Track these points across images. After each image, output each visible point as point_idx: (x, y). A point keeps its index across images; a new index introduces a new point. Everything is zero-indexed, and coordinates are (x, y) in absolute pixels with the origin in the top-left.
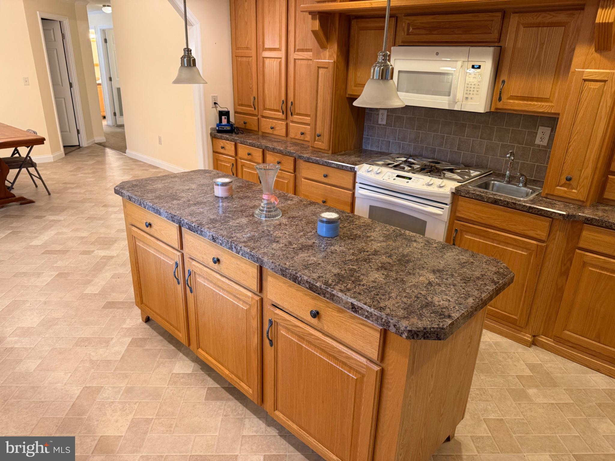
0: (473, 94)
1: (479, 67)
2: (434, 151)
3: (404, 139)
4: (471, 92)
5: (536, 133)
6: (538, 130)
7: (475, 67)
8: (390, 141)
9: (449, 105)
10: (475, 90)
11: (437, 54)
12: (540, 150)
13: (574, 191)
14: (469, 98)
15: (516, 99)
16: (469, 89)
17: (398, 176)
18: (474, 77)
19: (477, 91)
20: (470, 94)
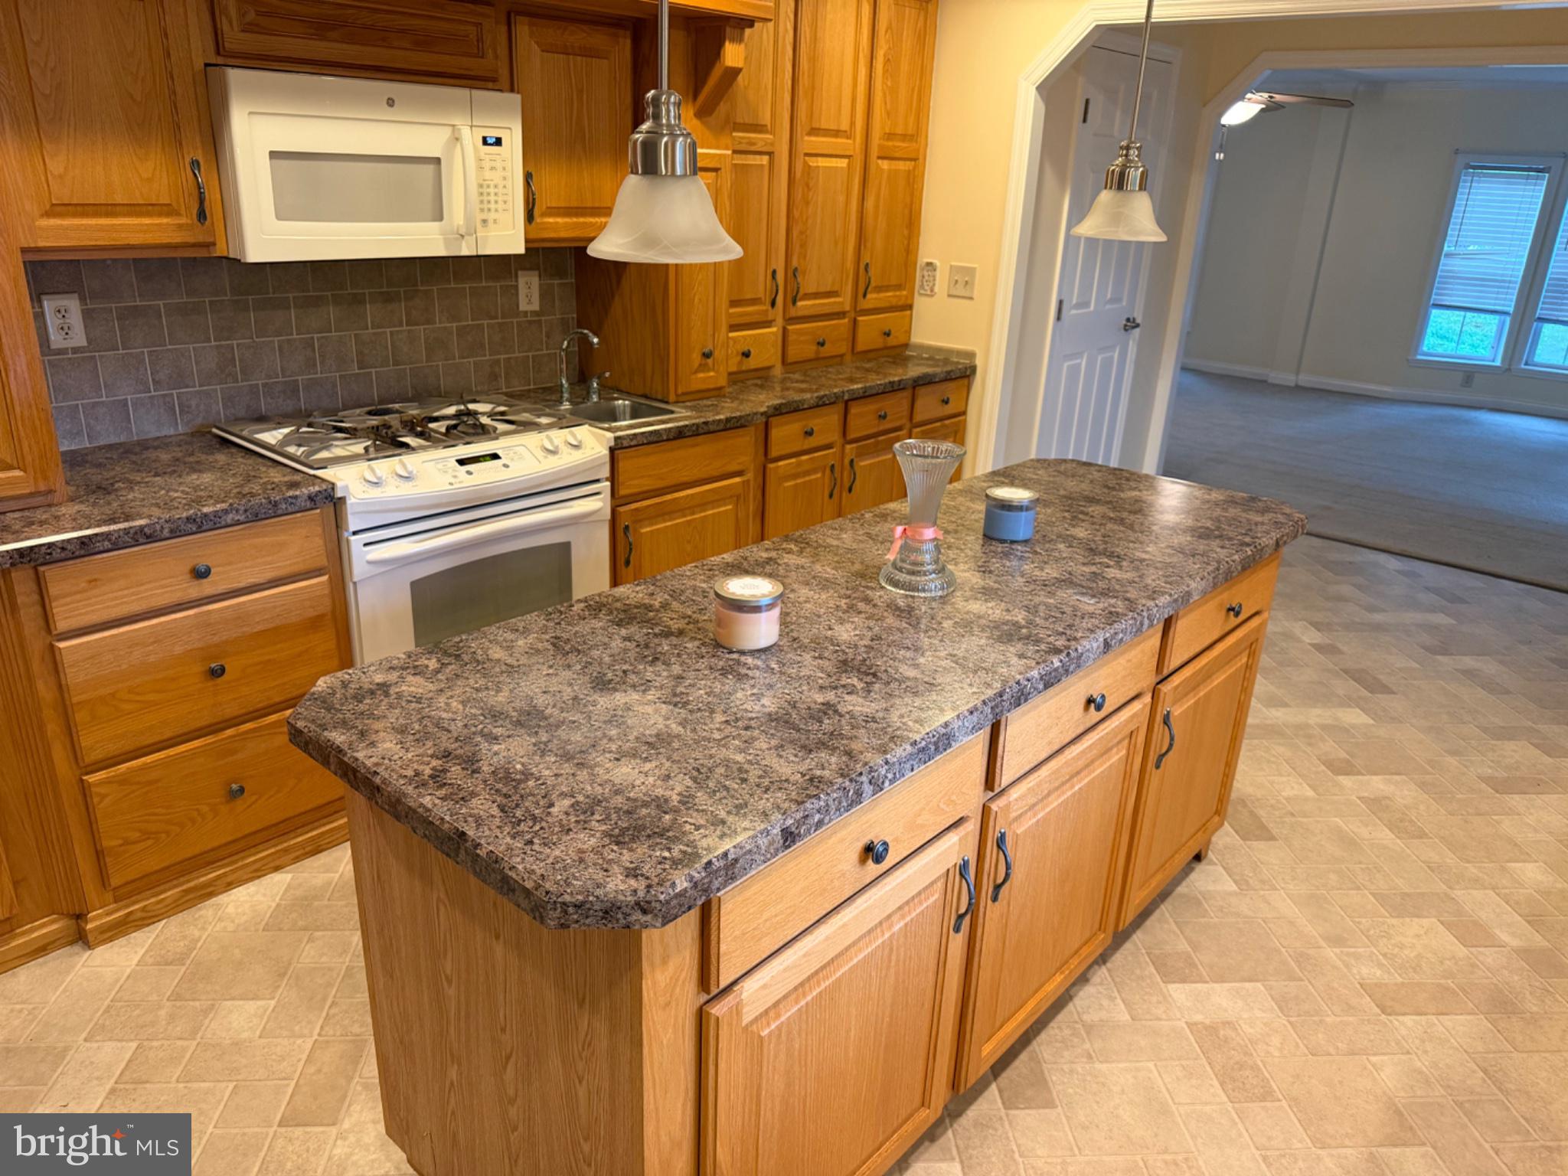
0: (496, 210)
1: (498, 142)
3: (180, 380)
4: (493, 206)
5: (516, 287)
6: (517, 281)
7: (490, 141)
9: (447, 242)
10: (500, 199)
11: (391, 102)
12: (530, 322)
13: (712, 374)
14: (491, 222)
15: (558, 215)
16: (485, 198)
17: (462, 462)
18: (492, 168)
19: (505, 202)
20: (489, 210)
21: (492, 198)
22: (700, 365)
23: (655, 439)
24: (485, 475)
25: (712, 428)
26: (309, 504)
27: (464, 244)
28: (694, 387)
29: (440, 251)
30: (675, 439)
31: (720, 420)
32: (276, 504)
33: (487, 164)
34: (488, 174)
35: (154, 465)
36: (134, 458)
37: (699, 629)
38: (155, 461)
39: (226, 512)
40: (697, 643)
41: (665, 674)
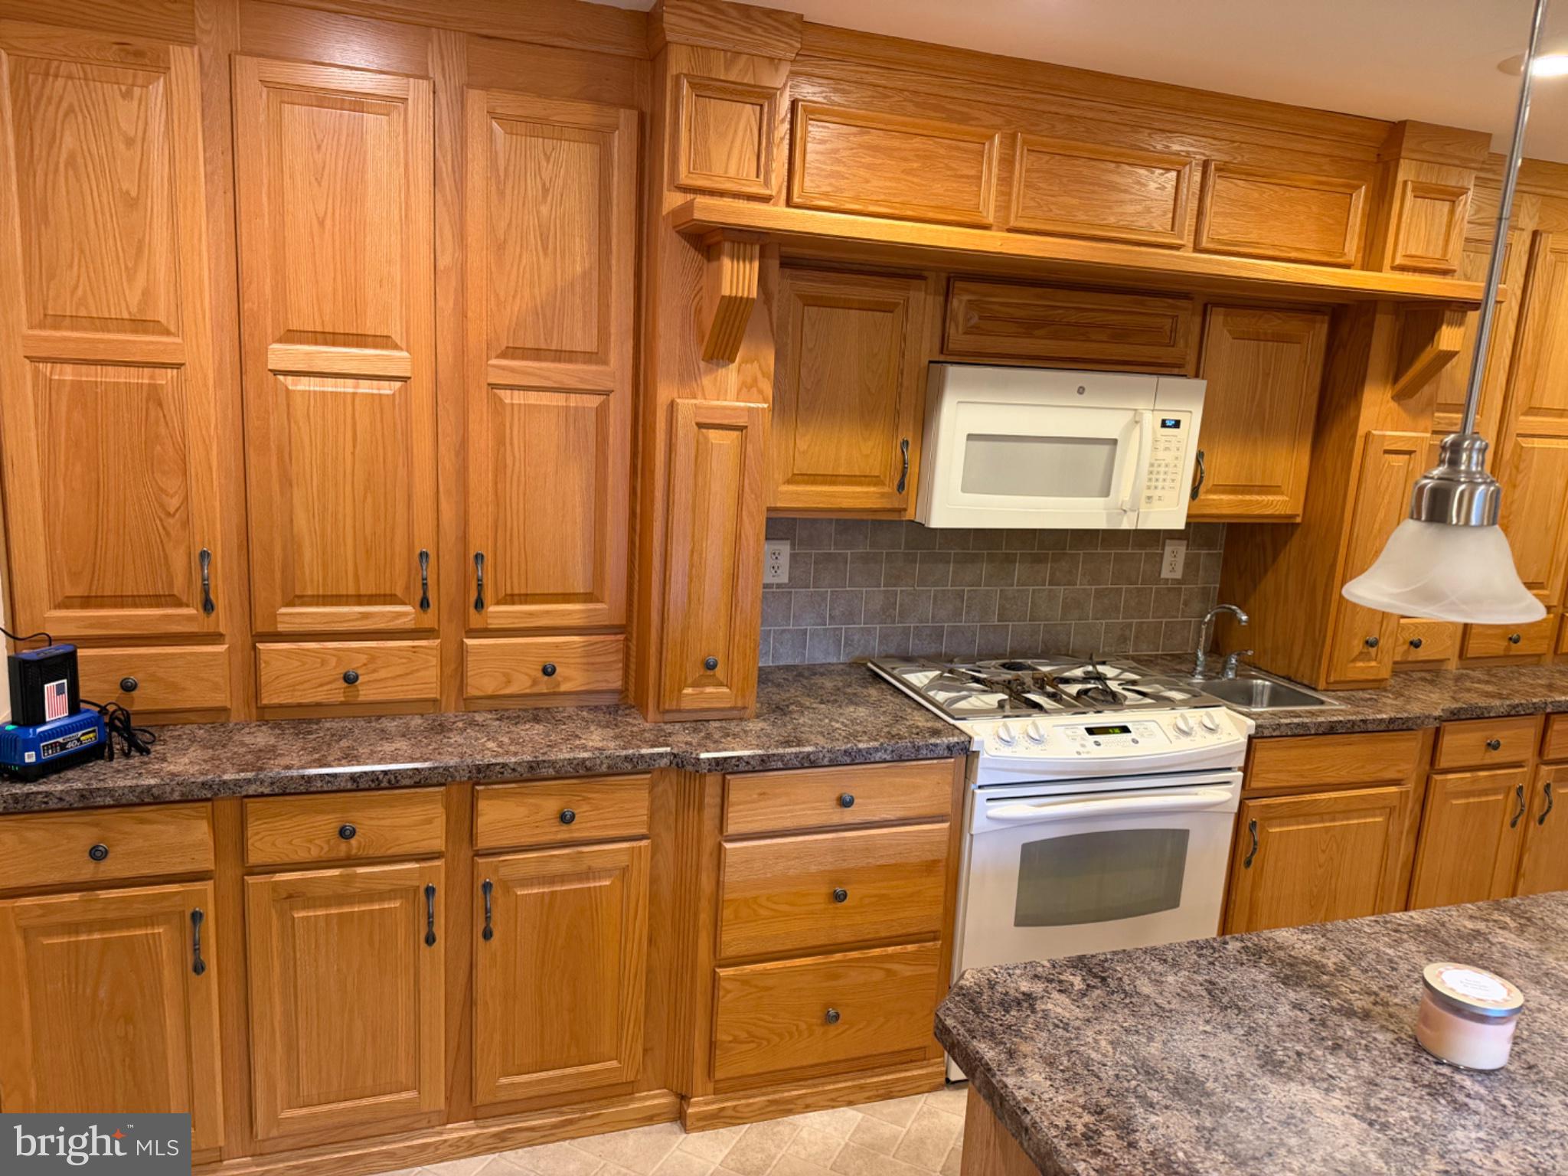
0: (1163, 488)
1: (1177, 424)
2: (938, 633)
3: (850, 617)
4: (1160, 484)
5: (1162, 555)
6: (1163, 549)
7: (1168, 423)
8: (805, 632)
9: (1109, 517)
10: (1169, 477)
11: (1081, 390)
12: (1169, 589)
13: (1373, 664)
14: (1156, 498)
15: (1224, 492)
16: (1154, 477)
17: (1091, 731)
18: (1167, 449)
19: (1173, 480)
20: (1156, 488)
21: (1161, 477)
22: (1361, 653)
23: (1302, 732)
24: (1112, 748)
25: (1370, 727)
26: (946, 754)
27: (1125, 519)
28: (1351, 675)
29: (1102, 525)
30: (1324, 734)
31: (1381, 720)
32: (918, 749)
33: (1161, 446)
34: (1161, 454)
35: (821, 692)
36: (805, 682)
37: (1391, 1016)
38: (821, 688)
39: (876, 750)
40: (1390, 1037)
41: (1351, 1071)
